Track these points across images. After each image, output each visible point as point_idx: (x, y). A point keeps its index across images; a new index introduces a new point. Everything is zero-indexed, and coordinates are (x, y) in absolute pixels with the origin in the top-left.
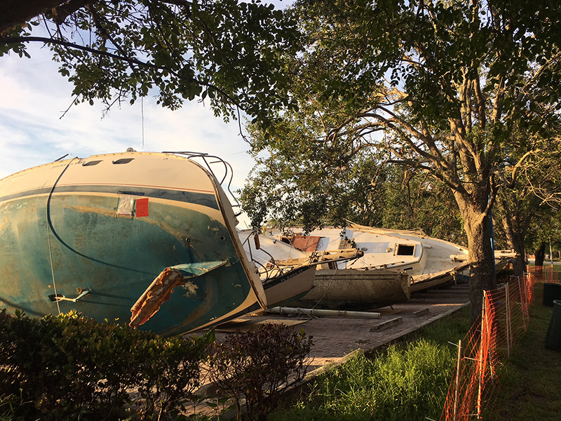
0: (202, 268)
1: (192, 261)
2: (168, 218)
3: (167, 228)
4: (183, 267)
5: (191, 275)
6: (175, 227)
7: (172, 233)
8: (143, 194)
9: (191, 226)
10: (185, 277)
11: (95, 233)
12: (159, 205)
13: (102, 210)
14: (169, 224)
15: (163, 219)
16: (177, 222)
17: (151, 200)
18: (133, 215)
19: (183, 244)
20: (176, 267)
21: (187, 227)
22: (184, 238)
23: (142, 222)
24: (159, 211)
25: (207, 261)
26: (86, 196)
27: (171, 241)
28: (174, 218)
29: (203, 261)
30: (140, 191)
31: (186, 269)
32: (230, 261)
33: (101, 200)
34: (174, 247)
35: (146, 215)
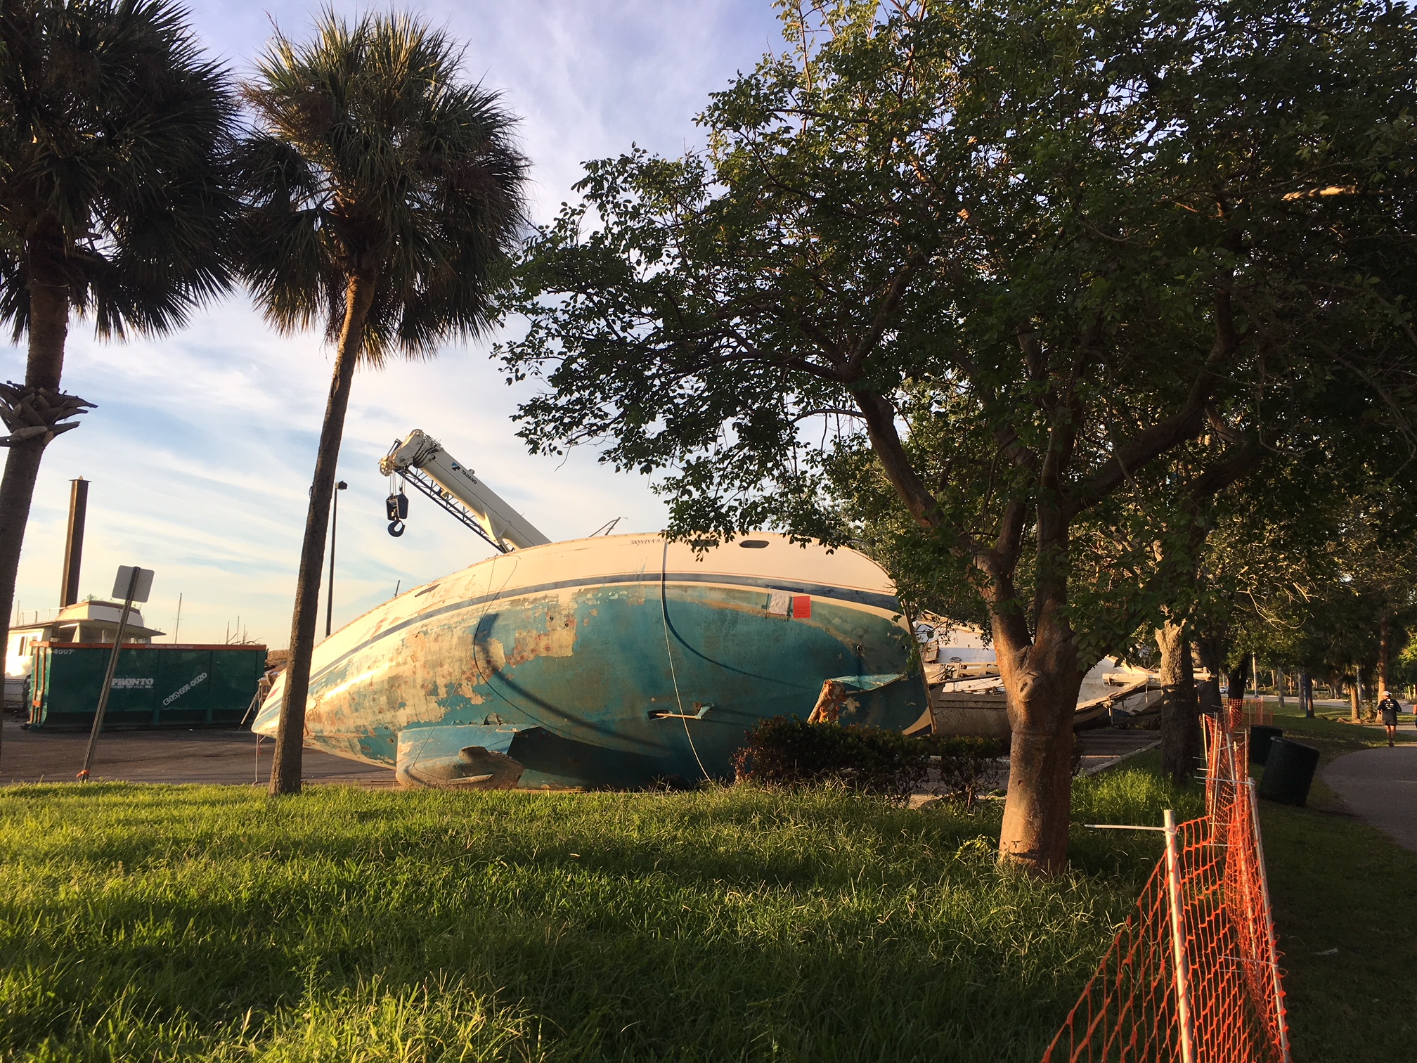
0: (876, 681)
1: (860, 672)
2: (837, 621)
3: (833, 632)
4: (849, 679)
5: (859, 689)
6: (845, 632)
7: (840, 639)
8: (801, 591)
9: (866, 631)
10: (848, 692)
11: (735, 635)
12: (824, 606)
13: (745, 607)
14: (837, 628)
15: (830, 622)
16: (848, 627)
17: (813, 598)
18: (788, 615)
19: (853, 653)
20: (838, 680)
21: (860, 632)
22: (855, 646)
23: (801, 625)
24: (825, 612)
25: (880, 673)
26: (719, 589)
27: (838, 648)
28: (844, 621)
29: (874, 673)
30: (795, 586)
31: (852, 682)
32: (909, 674)
33: (743, 595)
34: (840, 656)
35: (807, 616)
